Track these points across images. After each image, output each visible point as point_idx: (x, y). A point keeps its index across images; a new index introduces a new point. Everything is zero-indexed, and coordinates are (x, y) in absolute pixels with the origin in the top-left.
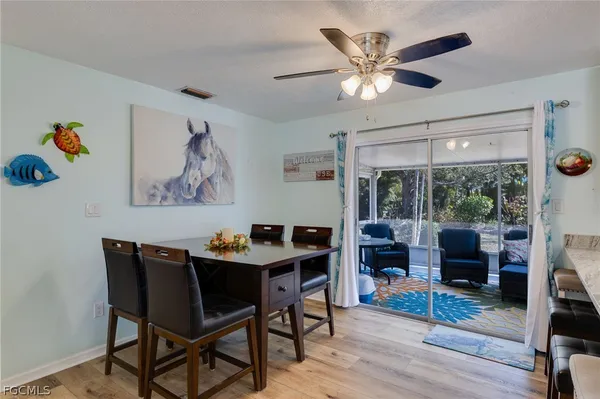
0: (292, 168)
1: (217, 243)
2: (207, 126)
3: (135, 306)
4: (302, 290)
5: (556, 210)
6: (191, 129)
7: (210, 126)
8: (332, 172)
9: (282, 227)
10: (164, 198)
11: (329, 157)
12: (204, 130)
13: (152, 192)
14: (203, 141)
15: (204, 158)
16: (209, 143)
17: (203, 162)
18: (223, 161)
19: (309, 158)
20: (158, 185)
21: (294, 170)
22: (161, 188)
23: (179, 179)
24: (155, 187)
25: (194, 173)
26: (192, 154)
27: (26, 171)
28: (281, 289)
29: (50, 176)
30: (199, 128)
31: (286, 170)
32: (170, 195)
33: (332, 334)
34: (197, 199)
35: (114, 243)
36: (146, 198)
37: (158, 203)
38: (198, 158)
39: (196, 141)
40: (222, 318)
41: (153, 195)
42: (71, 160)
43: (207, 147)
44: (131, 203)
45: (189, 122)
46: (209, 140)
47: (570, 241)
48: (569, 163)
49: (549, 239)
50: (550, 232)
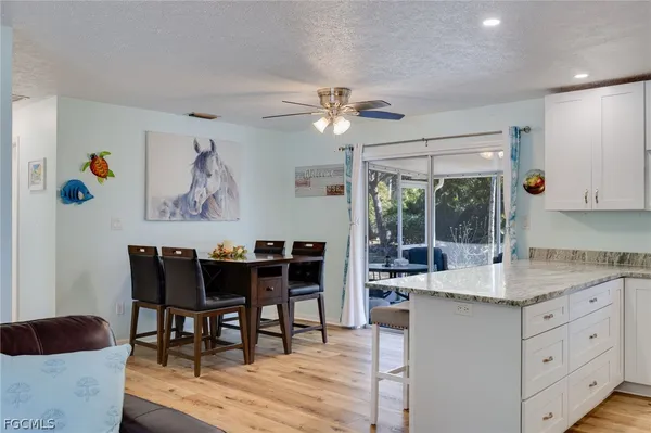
0: (303, 182)
1: (218, 252)
2: (213, 144)
3: (155, 296)
4: (290, 294)
5: (524, 226)
6: (197, 149)
7: (216, 144)
8: (342, 187)
9: (283, 243)
10: (173, 214)
11: (339, 171)
12: (210, 149)
13: (163, 208)
14: (208, 160)
15: (209, 175)
16: (215, 161)
17: (209, 180)
18: (228, 178)
19: (321, 171)
20: (167, 202)
21: (306, 184)
22: (171, 204)
23: (186, 196)
24: (165, 204)
25: (200, 190)
26: (198, 173)
27: (73, 193)
28: (269, 289)
29: (88, 196)
30: (205, 147)
31: (297, 184)
32: (178, 211)
33: (324, 341)
34: (203, 215)
35: (138, 248)
36: (157, 213)
37: (168, 219)
38: (204, 175)
39: (202, 159)
40: (219, 302)
41: (164, 211)
42: (101, 182)
43: (212, 165)
44: (145, 219)
45: (195, 141)
46: (214, 158)
47: (533, 253)
48: (533, 182)
49: (514, 251)
50: (516, 245)
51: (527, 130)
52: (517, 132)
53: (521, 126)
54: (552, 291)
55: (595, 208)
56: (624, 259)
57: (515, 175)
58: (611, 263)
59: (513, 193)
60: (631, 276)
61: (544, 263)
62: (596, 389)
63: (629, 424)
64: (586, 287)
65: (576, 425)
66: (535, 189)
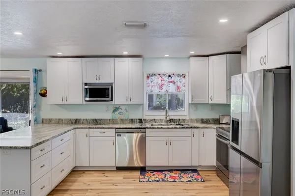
5: (40, 110)
47: (43, 121)
48: (43, 92)
49: (35, 121)
50: (36, 118)
51: (40, 71)
52: (36, 71)
53: (38, 68)
54: (44, 140)
55: (66, 103)
56: (76, 121)
57: (35, 89)
58: (72, 123)
59: (34, 96)
60: (77, 128)
61: (47, 125)
62: (63, 172)
63: (74, 182)
64: (59, 135)
65: (56, 187)
66: (44, 95)
